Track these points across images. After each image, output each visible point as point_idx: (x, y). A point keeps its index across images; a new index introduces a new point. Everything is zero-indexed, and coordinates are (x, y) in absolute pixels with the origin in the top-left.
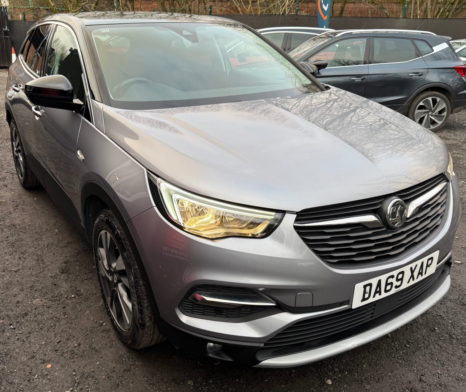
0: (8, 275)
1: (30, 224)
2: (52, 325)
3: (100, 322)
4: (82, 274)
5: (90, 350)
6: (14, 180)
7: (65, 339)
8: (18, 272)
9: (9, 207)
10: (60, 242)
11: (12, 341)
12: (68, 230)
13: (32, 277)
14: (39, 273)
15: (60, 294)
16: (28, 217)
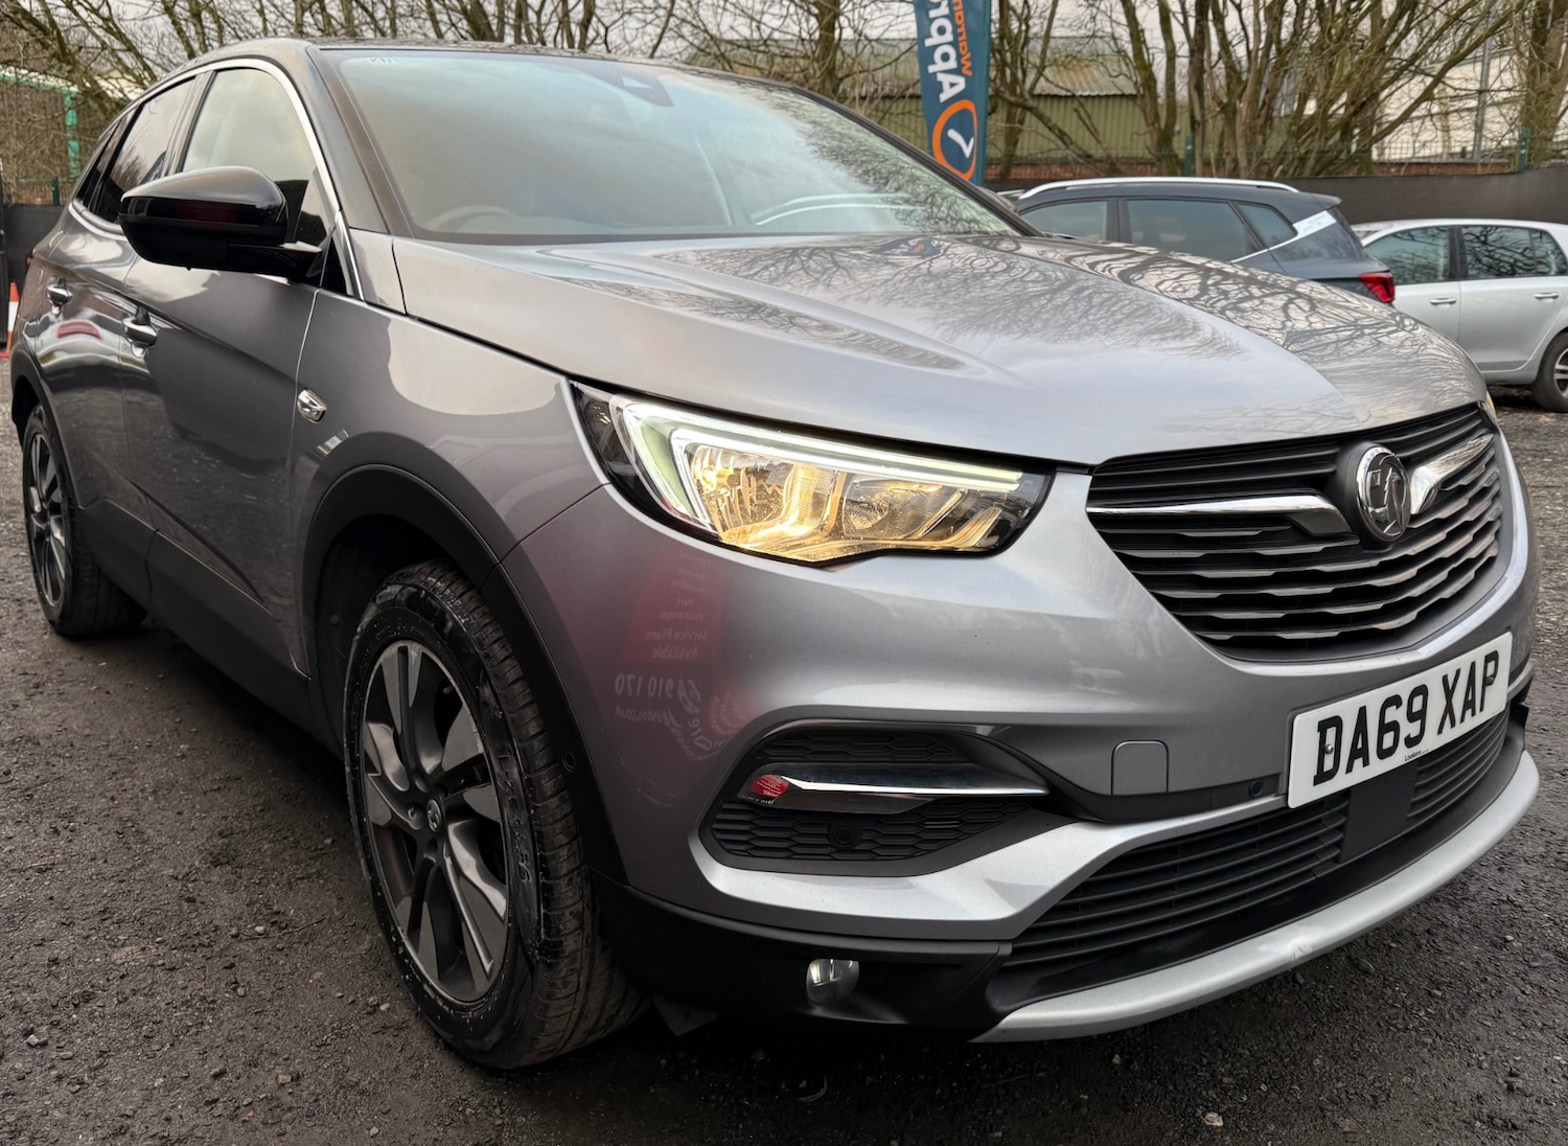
0: (12, 882)
1: (87, 732)
2: (190, 1024)
3: (367, 1004)
4: (287, 864)
5: (337, 1092)
6: (25, 618)
7: (243, 1064)
8: (50, 873)
9: (10, 689)
10: (198, 778)
11: (34, 1087)
12: (223, 746)
13: (102, 885)
14: (130, 870)
15: (211, 925)
16: (80, 713)
